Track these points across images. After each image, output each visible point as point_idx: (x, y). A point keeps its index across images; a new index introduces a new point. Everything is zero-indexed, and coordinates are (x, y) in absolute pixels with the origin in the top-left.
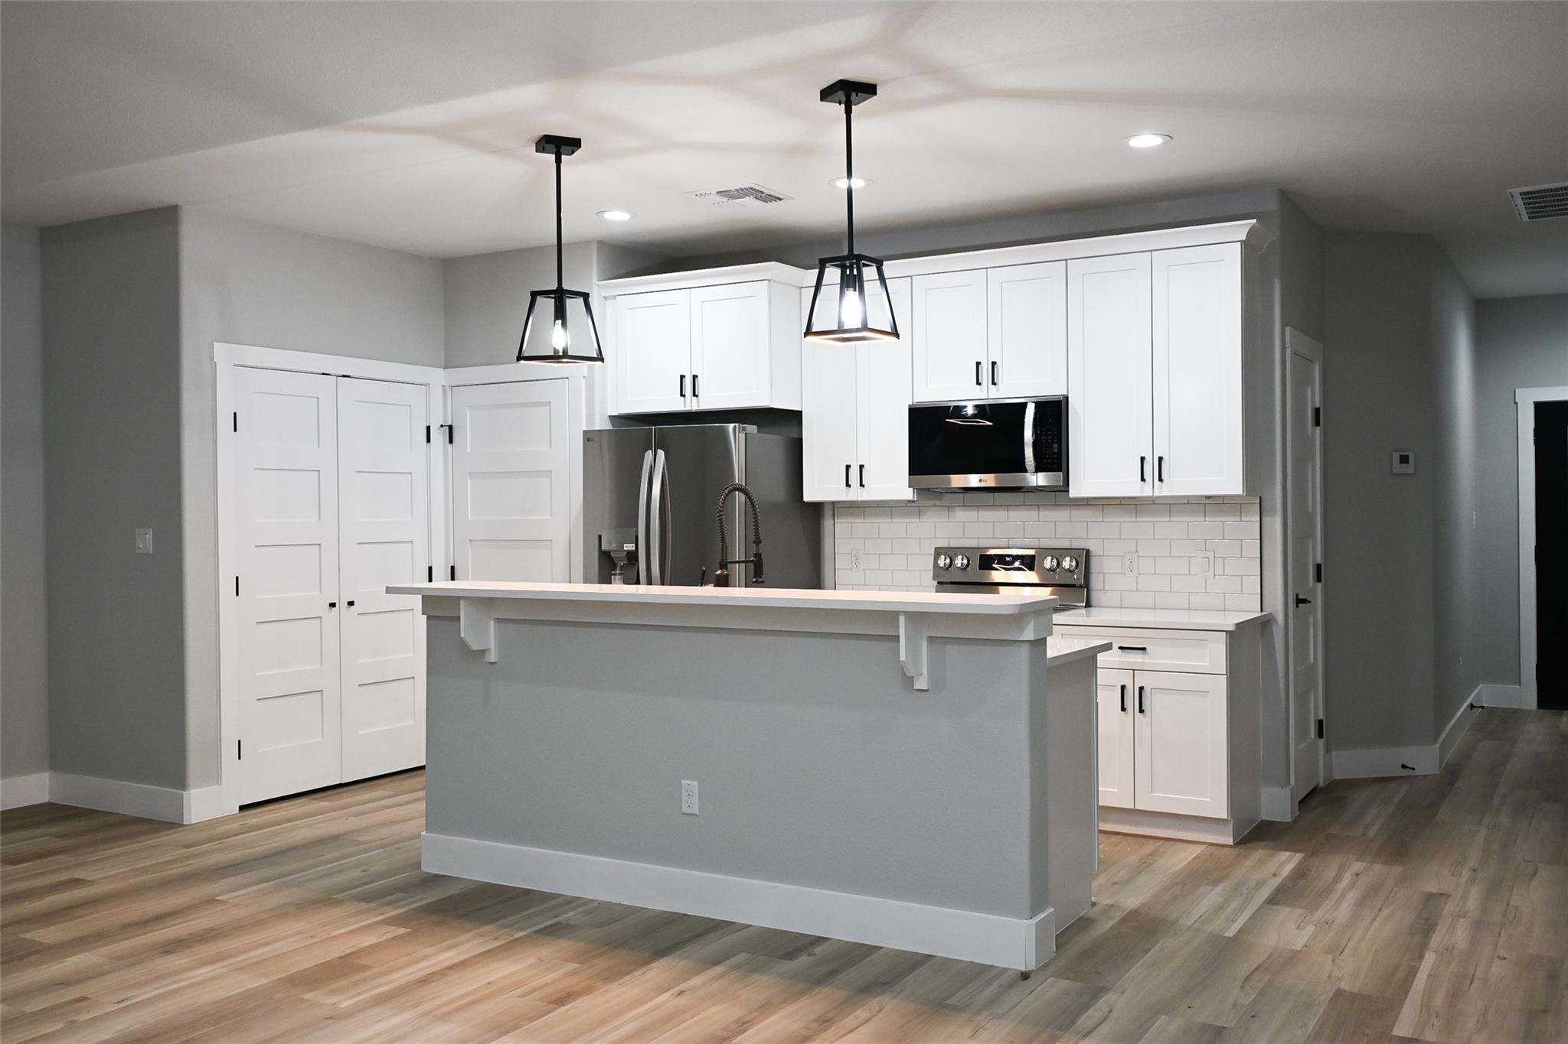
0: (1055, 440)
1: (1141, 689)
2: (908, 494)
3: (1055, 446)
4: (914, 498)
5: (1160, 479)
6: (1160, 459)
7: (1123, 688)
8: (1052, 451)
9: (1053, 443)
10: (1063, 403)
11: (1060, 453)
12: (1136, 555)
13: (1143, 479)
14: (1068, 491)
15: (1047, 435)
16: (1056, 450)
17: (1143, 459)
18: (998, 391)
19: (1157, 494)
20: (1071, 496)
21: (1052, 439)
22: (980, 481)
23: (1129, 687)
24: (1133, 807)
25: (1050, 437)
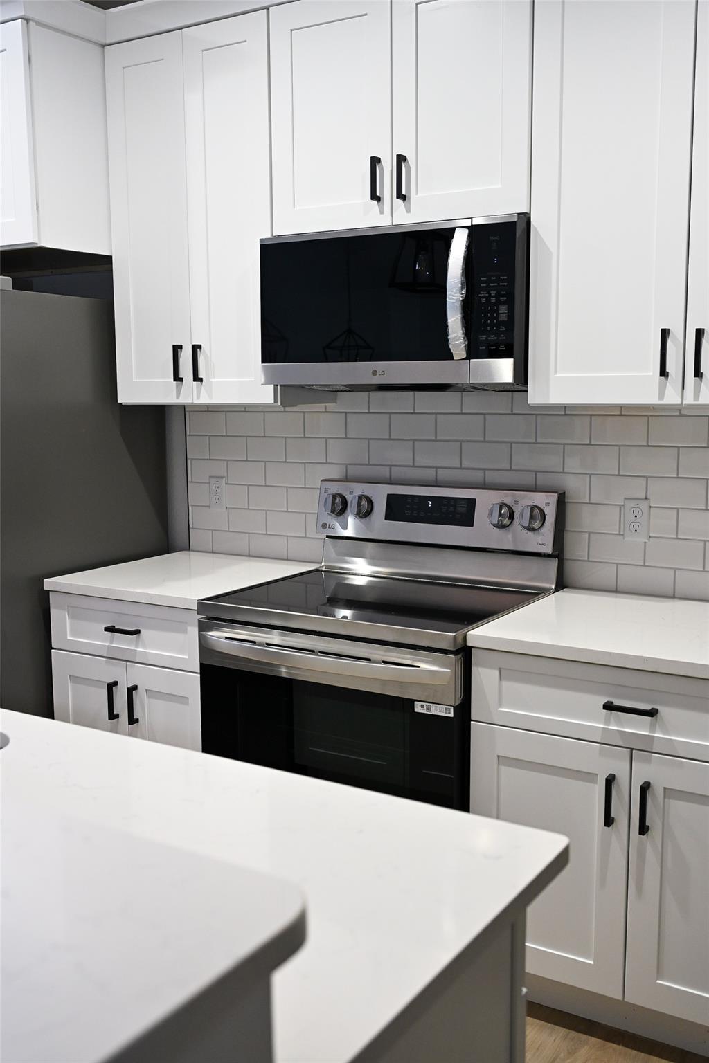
0: (503, 299)
1: (645, 788)
2: (266, 395)
3: (503, 309)
4: (276, 401)
5: (698, 373)
6: (700, 333)
7: (610, 781)
8: (497, 318)
9: (499, 303)
10: (519, 231)
11: (510, 323)
12: (644, 505)
13: (663, 373)
14: (527, 391)
15: (488, 290)
16: (503, 317)
17: (665, 333)
18: (408, 211)
19: (689, 400)
20: (530, 402)
21: (498, 295)
22: (375, 373)
23: (623, 779)
24: (620, 998)
25: (493, 293)
